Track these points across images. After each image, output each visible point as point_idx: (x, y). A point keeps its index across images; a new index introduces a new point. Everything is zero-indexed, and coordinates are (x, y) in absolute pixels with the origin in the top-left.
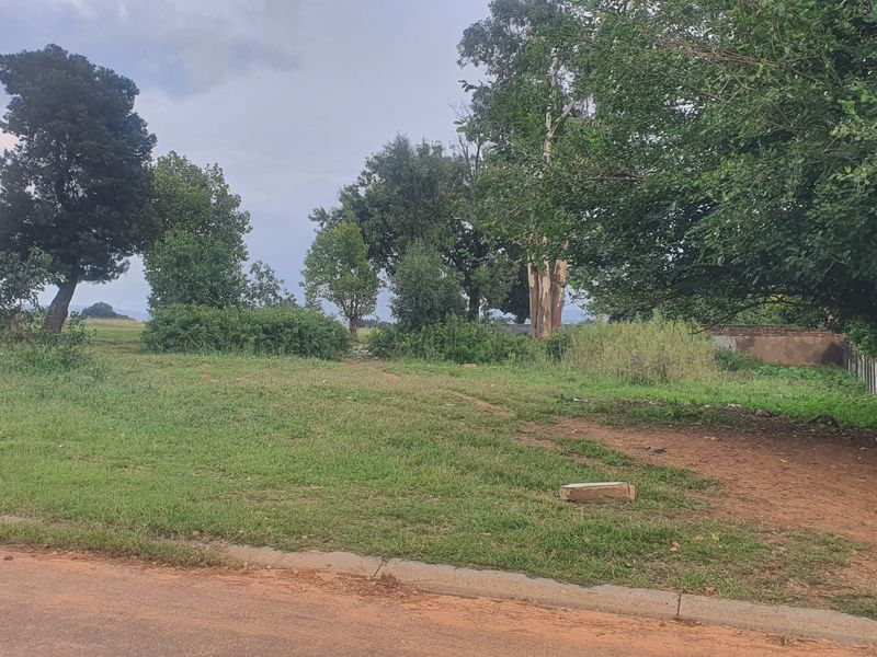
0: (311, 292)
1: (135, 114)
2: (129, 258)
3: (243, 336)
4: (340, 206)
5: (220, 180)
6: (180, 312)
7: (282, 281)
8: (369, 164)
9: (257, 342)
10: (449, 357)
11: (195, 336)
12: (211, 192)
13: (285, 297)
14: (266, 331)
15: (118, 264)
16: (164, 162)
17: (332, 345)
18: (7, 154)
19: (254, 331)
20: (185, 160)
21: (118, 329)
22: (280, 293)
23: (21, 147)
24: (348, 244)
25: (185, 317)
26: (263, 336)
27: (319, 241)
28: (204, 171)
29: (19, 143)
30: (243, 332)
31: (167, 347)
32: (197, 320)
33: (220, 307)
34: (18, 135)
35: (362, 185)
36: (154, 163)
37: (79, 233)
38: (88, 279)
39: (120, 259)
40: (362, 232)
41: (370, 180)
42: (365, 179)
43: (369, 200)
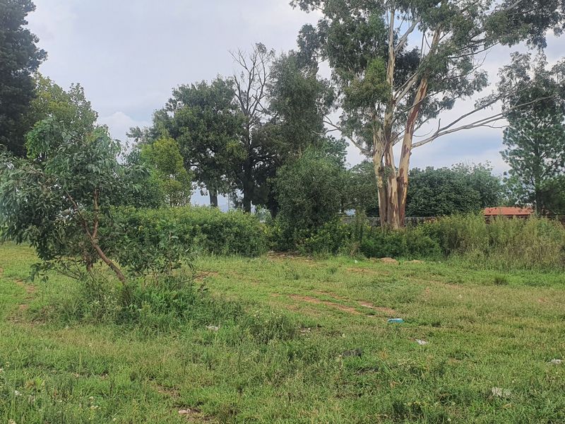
4: (153, 125)
8: (175, 93)
14: (205, 231)
26: (204, 236)
30: (186, 232)
35: (170, 109)
41: (175, 106)
42: (172, 105)
43: (178, 121)
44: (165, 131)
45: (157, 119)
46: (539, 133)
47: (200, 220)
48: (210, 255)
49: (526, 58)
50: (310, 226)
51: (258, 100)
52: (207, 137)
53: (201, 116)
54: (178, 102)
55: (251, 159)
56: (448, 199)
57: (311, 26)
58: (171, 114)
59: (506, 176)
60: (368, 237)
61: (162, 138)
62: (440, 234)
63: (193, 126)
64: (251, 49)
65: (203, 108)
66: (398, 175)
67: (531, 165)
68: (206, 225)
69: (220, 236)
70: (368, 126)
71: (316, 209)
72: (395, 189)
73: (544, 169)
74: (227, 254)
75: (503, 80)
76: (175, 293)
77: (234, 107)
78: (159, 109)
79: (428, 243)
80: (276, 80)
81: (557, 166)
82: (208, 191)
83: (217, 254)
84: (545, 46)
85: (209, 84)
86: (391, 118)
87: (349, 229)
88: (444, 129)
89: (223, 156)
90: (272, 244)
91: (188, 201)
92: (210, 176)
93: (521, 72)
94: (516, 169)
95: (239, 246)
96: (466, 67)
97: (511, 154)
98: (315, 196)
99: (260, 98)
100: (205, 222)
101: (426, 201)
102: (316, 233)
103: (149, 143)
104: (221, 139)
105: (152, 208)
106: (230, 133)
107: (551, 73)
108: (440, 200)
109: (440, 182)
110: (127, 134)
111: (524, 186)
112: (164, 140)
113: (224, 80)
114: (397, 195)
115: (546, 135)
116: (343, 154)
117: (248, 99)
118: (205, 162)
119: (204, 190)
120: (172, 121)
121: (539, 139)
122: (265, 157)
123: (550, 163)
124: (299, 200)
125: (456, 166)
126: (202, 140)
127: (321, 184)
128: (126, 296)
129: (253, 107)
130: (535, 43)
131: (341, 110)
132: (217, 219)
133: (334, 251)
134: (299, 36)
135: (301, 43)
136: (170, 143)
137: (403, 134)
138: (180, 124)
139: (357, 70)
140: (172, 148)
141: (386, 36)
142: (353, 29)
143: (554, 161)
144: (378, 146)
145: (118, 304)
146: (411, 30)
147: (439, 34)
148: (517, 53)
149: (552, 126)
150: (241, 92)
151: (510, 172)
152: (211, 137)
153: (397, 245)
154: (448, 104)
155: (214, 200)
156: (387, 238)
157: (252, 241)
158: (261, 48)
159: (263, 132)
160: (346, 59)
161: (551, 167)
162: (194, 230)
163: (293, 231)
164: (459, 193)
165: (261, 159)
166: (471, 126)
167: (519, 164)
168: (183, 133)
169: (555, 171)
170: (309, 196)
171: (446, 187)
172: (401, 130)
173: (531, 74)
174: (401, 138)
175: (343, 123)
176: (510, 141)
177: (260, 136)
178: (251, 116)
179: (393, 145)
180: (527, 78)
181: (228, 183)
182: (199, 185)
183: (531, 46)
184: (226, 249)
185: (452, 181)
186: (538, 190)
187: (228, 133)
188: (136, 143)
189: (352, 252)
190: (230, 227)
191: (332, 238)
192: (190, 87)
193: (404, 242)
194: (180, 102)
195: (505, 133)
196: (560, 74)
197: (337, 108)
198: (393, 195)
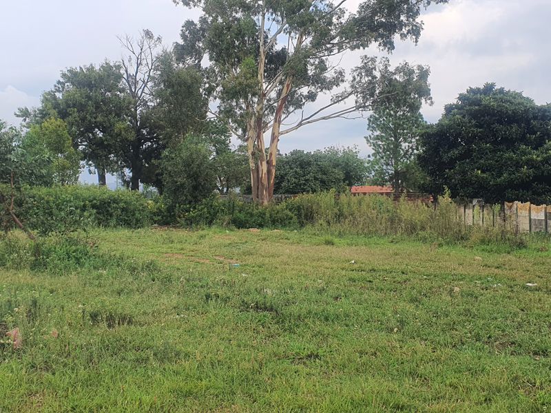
4: (40, 106)
8: (64, 75)
35: (58, 91)
41: (63, 88)
42: (60, 86)
43: (66, 103)
44: (54, 112)
45: (45, 100)
46: (398, 121)
47: (90, 197)
48: (99, 227)
49: (373, 60)
50: (190, 203)
51: (145, 84)
52: (95, 118)
53: (89, 98)
54: (66, 84)
55: (139, 140)
56: (316, 179)
57: (192, 22)
58: (59, 95)
59: (370, 159)
60: (240, 212)
61: (50, 118)
62: (299, 209)
63: (81, 107)
64: (138, 36)
65: (91, 91)
66: (268, 159)
67: (391, 149)
68: (95, 201)
69: (108, 211)
70: (242, 116)
71: (195, 188)
72: (265, 171)
73: (402, 152)
74: (115, 227)
75: (354, 79)
76: (74, 248)
77: (122, 90)
78: (48, 90)
79: (287, 215)
80: (159, 72)
81: (413, 150)
82: (96, 170)
83: (105, 226)
84: (394, 48)
85: (97, 68)
86: (261, 109)
87: (224, 205)
88: (307, 119)
89: (111, 136)
90: (156, 219)
91: (76, 179)
92: (99, 156)
93: (369, 72)
94: (379, 153)
95: (125, 220)
96: (322, 67)
97: (375, 139)
98: (194, 176)
99: (148, 82)
100: (95, 199)
101: (297, 181)
102: (195, 208)
103: (37, 123)
104: (109, 120)
105: (45, 186)
106: (118, 115)
107: (395, 74)
108: (308, 179)
109: (309, 164)
110: (16, 114)
111: (385, 167)
112: (53, 120)
113: (112, 64)
114: (266, 176)
115: (403, 123)
116: (228, 136)
117: (136, 83)
118: (93, 142)
119: (92, 168)
120: (60, 102)
121: (397, 126)
122: (153, 138)
123: (407, 147)
124: (180, 180)
125: (328, 149)
126: (90, 121)
127: (199, 166)
128: (37, 250)
129: (141, 90)
130: (385, 45)
131: (218, 101)
132: (105, 196)
133: (210, 223)
134: (182, 30)
135: (184, 36)
136: (58, 123)
137: (272, 122)
138: (69, 106)
139: (233, 65)
140: (61, 129)
141: (257, 36)
142: (229, 28)
143: (410, 145)
144: (251, 133)
145: (31, 256)
146: (279, 32)
147: (302, 37)
148: (366, 56)
149: (409, 114)
150: (129, 76)
151: (373, 155)
152: (100, 119)
153: (262, 217)
154: (312, 97)
155: (102, 179)
156: (255, 211)
157: (137, 215)
158: (148, 34)
159: (151, 114)
160: (224, 54)
161: (407, 151)
162: (84, 206)
163: (175, 206)
164: (325, 174)
165: (149, 140)
166: (329, 117)
167: (381, 148)
168: (71, 115)
169: (411, 154)
170: (189, 176)
171: (313, 168)
172: (271, 119)
173: (377, 74)
174: (270, 127)
175: (220, 112)
176: (373, 127)
177: (147, 119)
178: (139, 98)
179: (264, 132)
180: (374, 77)
181: (117, 162)
182: (87, 164)
183: (381, 48)
184: (113, 222)
185: (319, 163)
186: (396, 172)
187: (116, 115)
188: (24, 123)
189: (225, 224)
190: (117, 203)
191: (209, 213)
192: (78, 70)
193: (268, 215)
194: (68, 84)
195: (370, 121)
196: (402, 74)
197: (215, 99)
198: (263, 175)
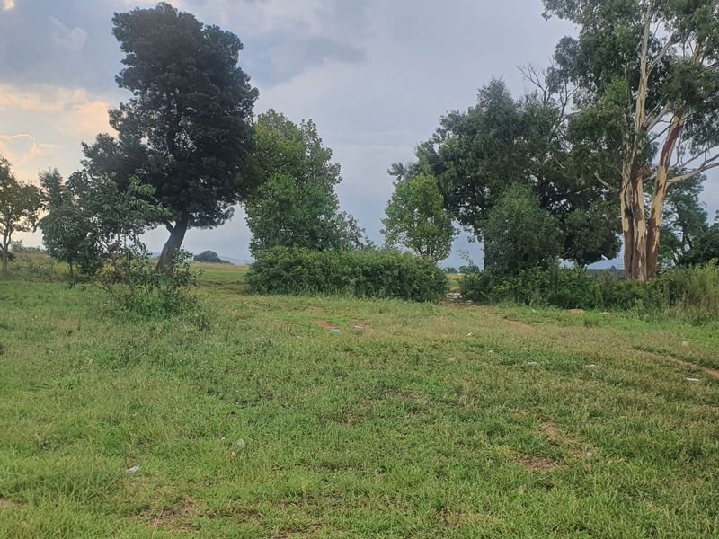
0: (391, 238)
1: (240, 69)
2: (234, 206)
3: (344, 278)
4: (416, 160)
5: (314, 134)
6: (282, 254)
7: (364, 230)
8: (444, 122)
9: (358, 284)
10: (552, 301)
11: (298, 277)
12: (305, 146)
13: (366, 244)
14: (365, 273)
15: (224, 211)
16: (263, 119)
17: (431, 288)
18: (123, 107)
19: (354, 273)
20: (282, 117)
21: (222, 271)
22: (362, 241)
23: (135, 101)
24: (426, 194)
25: (287, 259)
26: (363, 278)
27: (399, 192)
28: (299, 127)
29: (133, 97)
30: (345, 274)
31: (270, 289)
32: (299, 262)
33: (320, 250)
34: (132, 90)
35: (437, 141)
36: (255, 119)
37: (188, 181)
38: (196, 225)
39: (225, 207)
40: (439, 184)
41: (443, 137)
42: (440, 135)
44: (428, 167)
45: (420, 153)
54: (447, 133)
58: (437, 146)
66: (649, 216)
72: (643, 234)
78: (425, 141)
88: (711, 160)
110: (389, 172)
112: (422, 177)
114: (645, 241)
134: (556, 51)
138: (445, 158)
140: (430, 187)
168: (447, 169)
188: (398, 182)
192: (461, 113)
194: (449, 132)
198: (639, 241)
